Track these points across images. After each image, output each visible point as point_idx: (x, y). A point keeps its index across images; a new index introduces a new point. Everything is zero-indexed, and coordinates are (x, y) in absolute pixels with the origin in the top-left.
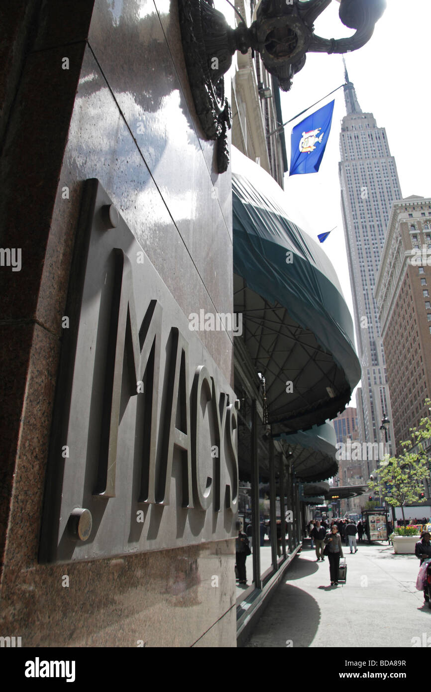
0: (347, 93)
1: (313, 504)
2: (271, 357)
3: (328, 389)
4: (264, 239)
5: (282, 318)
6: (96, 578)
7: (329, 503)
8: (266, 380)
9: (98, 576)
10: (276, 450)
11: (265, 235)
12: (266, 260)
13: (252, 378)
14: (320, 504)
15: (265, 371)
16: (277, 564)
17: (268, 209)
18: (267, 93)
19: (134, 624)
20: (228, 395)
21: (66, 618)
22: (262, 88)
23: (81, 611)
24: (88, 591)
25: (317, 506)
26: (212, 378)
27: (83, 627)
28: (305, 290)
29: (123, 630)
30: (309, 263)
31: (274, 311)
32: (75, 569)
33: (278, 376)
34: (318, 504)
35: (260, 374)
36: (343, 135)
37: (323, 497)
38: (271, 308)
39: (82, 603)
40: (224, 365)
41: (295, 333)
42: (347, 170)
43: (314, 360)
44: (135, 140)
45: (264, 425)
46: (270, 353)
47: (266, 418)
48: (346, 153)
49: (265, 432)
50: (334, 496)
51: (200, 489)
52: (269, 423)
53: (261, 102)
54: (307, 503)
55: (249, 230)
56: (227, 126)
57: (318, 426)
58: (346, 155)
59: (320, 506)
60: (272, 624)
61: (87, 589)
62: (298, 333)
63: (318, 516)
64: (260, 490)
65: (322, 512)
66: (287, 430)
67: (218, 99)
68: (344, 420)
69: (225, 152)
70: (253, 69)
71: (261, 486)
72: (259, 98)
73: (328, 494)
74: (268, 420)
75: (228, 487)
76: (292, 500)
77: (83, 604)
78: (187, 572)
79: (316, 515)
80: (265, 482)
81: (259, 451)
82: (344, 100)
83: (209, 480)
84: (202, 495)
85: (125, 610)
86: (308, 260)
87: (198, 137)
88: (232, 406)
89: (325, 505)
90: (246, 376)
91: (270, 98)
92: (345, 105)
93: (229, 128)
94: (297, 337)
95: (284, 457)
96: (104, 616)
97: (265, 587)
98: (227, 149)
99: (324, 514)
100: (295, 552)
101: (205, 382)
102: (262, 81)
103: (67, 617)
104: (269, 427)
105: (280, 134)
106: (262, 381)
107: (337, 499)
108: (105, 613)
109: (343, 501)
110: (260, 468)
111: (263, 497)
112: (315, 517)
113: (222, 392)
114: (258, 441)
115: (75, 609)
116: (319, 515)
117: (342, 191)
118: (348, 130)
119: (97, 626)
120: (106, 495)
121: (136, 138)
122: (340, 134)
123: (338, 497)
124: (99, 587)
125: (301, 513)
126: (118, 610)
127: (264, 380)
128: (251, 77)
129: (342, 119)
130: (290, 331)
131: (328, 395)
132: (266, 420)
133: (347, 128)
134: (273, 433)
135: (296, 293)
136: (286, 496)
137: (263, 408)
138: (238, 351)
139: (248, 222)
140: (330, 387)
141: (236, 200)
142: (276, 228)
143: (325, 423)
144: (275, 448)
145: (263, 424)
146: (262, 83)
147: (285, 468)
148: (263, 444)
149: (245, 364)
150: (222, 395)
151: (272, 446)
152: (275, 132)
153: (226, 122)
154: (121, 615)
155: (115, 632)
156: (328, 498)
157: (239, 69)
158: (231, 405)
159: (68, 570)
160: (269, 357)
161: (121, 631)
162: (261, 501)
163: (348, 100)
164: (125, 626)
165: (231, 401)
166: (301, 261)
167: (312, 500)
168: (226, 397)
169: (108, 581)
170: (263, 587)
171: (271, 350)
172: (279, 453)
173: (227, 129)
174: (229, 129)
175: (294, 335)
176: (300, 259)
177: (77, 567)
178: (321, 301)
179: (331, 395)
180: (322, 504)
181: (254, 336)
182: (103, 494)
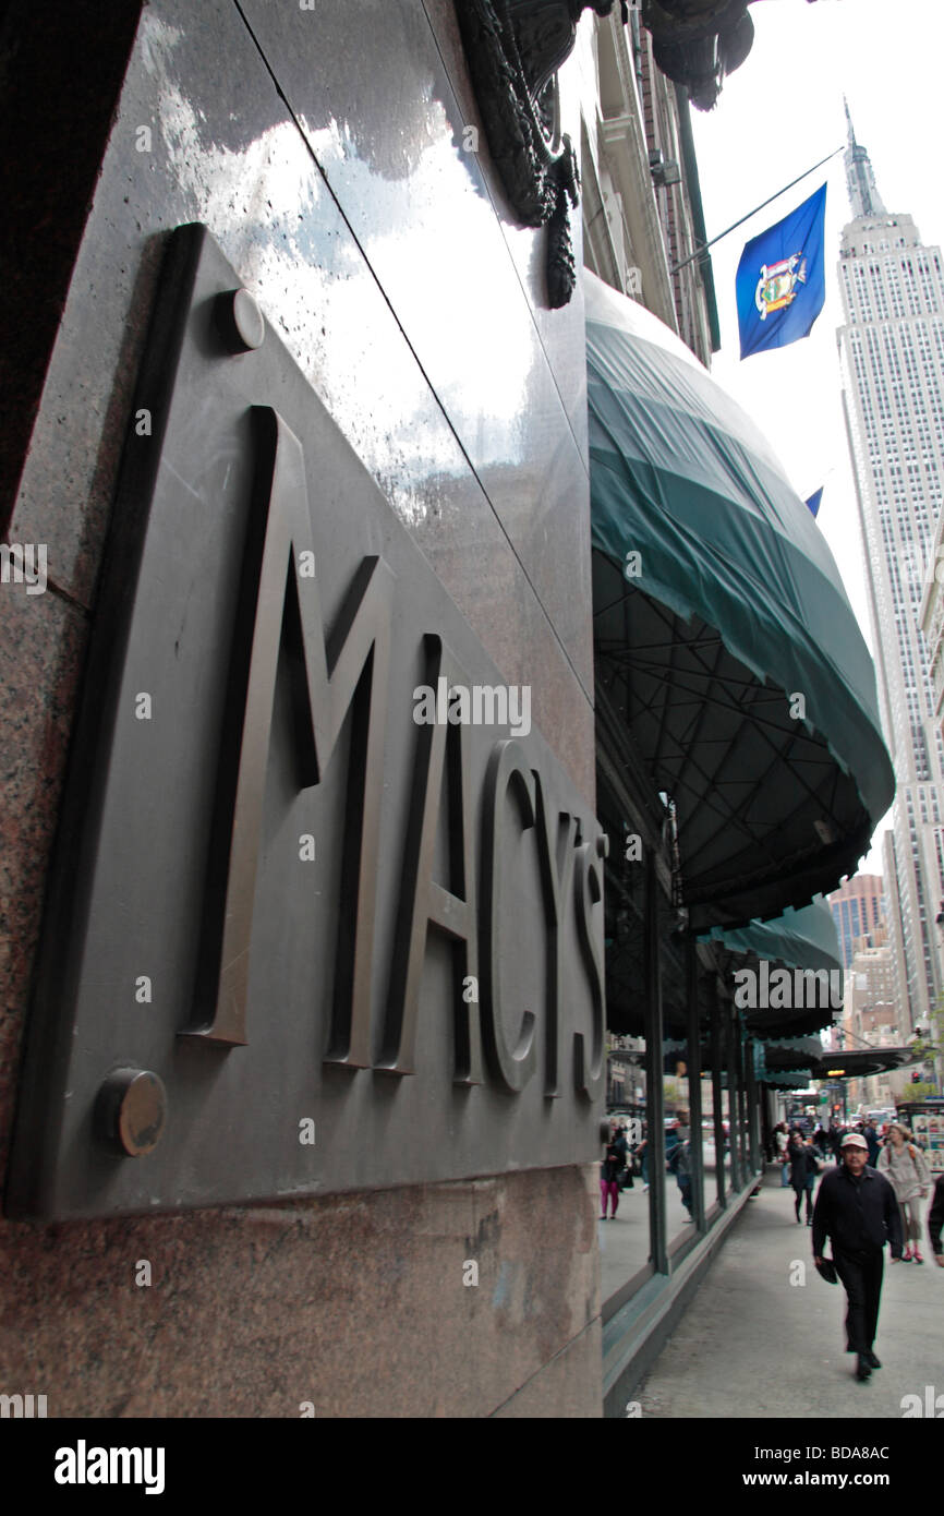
0: (852, 172)
1: (785, 1087)
2: (688, 755)
3: (819, 826)
4: (664, 471)
5: (711, 667)
6: (198, 1259)
7: (823, 1087)
8: (676, 808)
9: (206, 1252)
10: (703, 967)
11: (665, 462)
12: (669, 517)
13: (645, 801)
14: (801, 1088)
15: (676, 786)
16: (704, 1221)
17: (672, 406)
18: (670, 176)
19: (317, 1375)
20: (578, 820)
21: (99, 1368)
22: (658, 161)
23: (149, 1347)
24: (173, 1293)
25: (794, 1092)
26: (535, 773)
27: (156, 1387)
28: (762, 588)
29: (283, 1392)
30: (771, 528)
31: (692, 649)
32: (129, 1234)
33: (704, 798)
34: (796, 1088)
35: (663, 796)
36: (844, 267)
37: (808, 1073)
38: (684, 642)
39: (153, 1323)
40: (570, 752)
41: (742, 698)
42: (854, 345)
43: (785, 760)
44: (322, 170)
45: (674, 907)
46: (686, 747)
47: (678, 892)
48: (852, 307)
49: (676, 923)
50: (834, 1070)
51: (503, 1040)
52: (684, 905)
53: (657, 197)
54: (774, 1086)
55: (628, 450)
56: (569, 201)
57: (796, 909)
58: (852, 311)
59: (800, 1092)
60: (694, 1355)
61: (170, 1287)
62: (749, 697)
63: (796, 1114)
64: (666, 1058)
65: (805, 1105)
66: (726, 918)
67: (546, 131)
68: (854, 901)
69: (566, 259)
70: (637, 116)
71: (667, 1046)
72: (653, 184)
73: (819, 1066)
74: (683, 898)
75: (578, 1039)
76: (740, 1078)
77: (155, 1328)
78: (471, 1241)
79: (792, 1111)
80: (677, 1037)
81: (662, 968)
82: (846, 186)
83: (528, 1018)
84: (507, 1058)
85: (287, 1339)
86: (767, 520)
87: (500, 219)
88: (589, 849)
89: (812, 1091)
90: (632, 798)
91: (677, 182)
92: (848, 198)
93: (575, 203)
94: (746, 707)
95: (720, 982)
96: (225, 1358)
97: (677, 1271)
98: (570, 252)
99: (810, 1110)
100: (745, 1193)
101: (516, 780)
102: (658, 146)
103: (101, 1361)
104: (682, 913)
105: (701, 266)
106: (668, 809)
107: (838, 1077)
108: (226, 1350)
109: (855, 1083)
110: (666, 1006)
111: (672, 1071)
112: (789, 1115)
113: (564, 811)
114: (661, 945)
115: (131, 1342)
116: (801, 1112)
117: (843, 392)
118: (854, 256)
119: (200, 1386)
120: (214, 1037)
121: (325, 168)
122: (838, 263)
123: (842, 1072)
124: (207, 1279)
125: (758, 1107)
126: (267, 1341)
127: (673, 807)
128: (632, 135)
129: (841, 229)
130: (728, 693)
131: (819, 839)
132: (678, 898)
133: (853, 250)
134: (694, 926)
135: (741, 593)
136: (724, 1070)
137: (671, 869)
138: (606, 727)
139: (626, 432)
140: (824, 821)
141: (597, 383)
142: (692, 448)
143: (811, 902)
144: (699, 960)
145: (672, 906)
146: (659, 152)
147: (722, 1007)
148: (674, 954)
149: (629, 769)
150: (564, 818)
151: (692, 956)
152: (689, 261)
153: (566, 191)
154: (276, 1352)
155: (258, 1399)
156: (820, 1074)
157: (605, 118)
158: (585, 846)
159: (106, 1234)
160: (683, 754)
161: (277, 1394)
162: (668, 1081)
163: (854, 187)
164: (289, 1382)
165: (585, 833)
166: (749, 520)
167: (784, 1076)
168: (573, 825)
169: (237, 1264)
170: (674, 1270)
171: (688, 739)
172: (708, 972)
173: (570, 207)
174: (574, 208)
175: (739, 704)
176: (747, 516)
177: (138, 1228)
178: (799, 615)
179: (826, 839)
180: (806, 1087)
181: (648, 708)
182: (205, 1033)
